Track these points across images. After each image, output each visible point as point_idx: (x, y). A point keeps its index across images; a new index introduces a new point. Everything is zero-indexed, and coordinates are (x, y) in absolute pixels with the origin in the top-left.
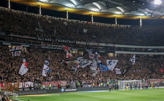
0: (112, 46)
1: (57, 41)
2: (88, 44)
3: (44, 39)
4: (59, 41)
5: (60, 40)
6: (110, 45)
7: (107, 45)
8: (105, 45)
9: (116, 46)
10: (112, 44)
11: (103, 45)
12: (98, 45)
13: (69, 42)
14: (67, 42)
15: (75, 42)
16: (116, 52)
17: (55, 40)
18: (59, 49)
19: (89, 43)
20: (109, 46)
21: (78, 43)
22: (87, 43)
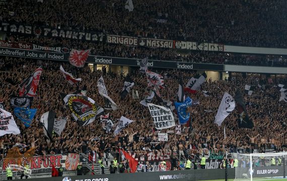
0: (216, 49)
1: (50, 34)
2: (142, 44)
3: (9, 29)
4: (55, 34)
5: (59, 31)
6: (208, 47)
7: (200, 47)
8: (195, 48)
9: (228, 49)
10: (216, 45)
11: (189, 45)
12: (174, 45)
13: (84, 37)
14: (78, 36)
15: (105, 38)
16: (228, 68)
17: (43, 32)
18: (55, 57)
19: (145, 41)
20: (206, 49)
21: (112, 39)
22: (139, 41)
